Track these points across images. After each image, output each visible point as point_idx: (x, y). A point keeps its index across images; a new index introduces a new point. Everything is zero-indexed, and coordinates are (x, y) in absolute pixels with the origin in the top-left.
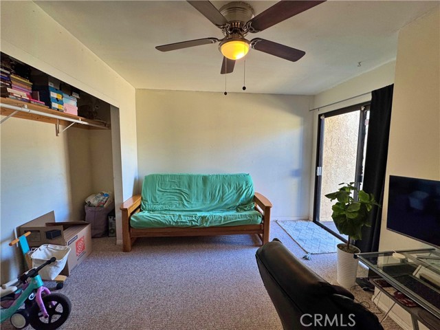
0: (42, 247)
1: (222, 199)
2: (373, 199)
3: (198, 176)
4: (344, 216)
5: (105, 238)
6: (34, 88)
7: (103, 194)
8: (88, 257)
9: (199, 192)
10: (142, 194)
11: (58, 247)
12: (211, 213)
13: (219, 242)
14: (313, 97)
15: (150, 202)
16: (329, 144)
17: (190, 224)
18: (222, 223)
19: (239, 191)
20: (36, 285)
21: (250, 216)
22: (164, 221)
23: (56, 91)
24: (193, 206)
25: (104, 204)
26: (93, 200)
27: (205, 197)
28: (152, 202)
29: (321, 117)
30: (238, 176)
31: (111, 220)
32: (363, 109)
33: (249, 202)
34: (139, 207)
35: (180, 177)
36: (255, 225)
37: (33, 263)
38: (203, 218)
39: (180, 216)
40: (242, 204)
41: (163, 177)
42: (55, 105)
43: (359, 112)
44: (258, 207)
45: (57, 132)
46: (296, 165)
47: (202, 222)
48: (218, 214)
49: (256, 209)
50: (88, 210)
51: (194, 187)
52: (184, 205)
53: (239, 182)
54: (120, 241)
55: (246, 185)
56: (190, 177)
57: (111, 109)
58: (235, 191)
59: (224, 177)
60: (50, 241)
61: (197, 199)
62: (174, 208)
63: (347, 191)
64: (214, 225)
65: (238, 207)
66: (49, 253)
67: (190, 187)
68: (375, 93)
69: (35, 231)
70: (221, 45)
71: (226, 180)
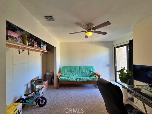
0: (38, 85)
1: (85, 73)
2: (131, 72)
3: (77, 67)
4: (122, 77)
5: (51, 85)
6: (38, 44)
7: (50, 72)
8: (47, 89)
9: (78, 71)
10: (61, 72)
11: (41, 86)
12: (82, 78)
13: (84, 87)
14: (112, 42)
15: (63, 74)
16: (118, 56)
17: (76, 81)
18: (86, 80)
19: (90, 71)
20: (39, 94)
21: (94, 78)
22: (68, 80)
23: (42, 44)
24: (76, 76)
25: (51, 75)
26: (48, 74)
27: (80, 73)
28: (64, 74)
29: (115, 48)
30: (90, 67)
31: (52, 79)
32: (127, 46)
33: (93, 74)
34: (60, 76)
35: (72, 67)
36: (96, 81)
37: (36, 89)
38: (80, 79)
39: (73, 78)
40: (91, 75)
41: (67, 67)
42: (42, 48)
43: (126, 46)
44: (96, 76)
45: (40, 54)
46: (108, 63)
47: (79, 80)
48: (84, 78)
49: (96, 77)
50: (46, 76)
51: (76, 70)
52: (73, 75)
53: (90, 69)
54: (55, 86)
55: (92, 69)
56: (75, 67)
57: (54, 48)
58: (89, 71)
59: (85, 67)
60: (39, 84)
61: (77, 73)
62: (70, 76)
63: (123, 70)
64: (83, 81)
65: (90, 76)
66: (39, 87)
67: (75, 70)
68: (130, 41)
69: (36, 81)
70: (86, 33)
71: (86, 68)
